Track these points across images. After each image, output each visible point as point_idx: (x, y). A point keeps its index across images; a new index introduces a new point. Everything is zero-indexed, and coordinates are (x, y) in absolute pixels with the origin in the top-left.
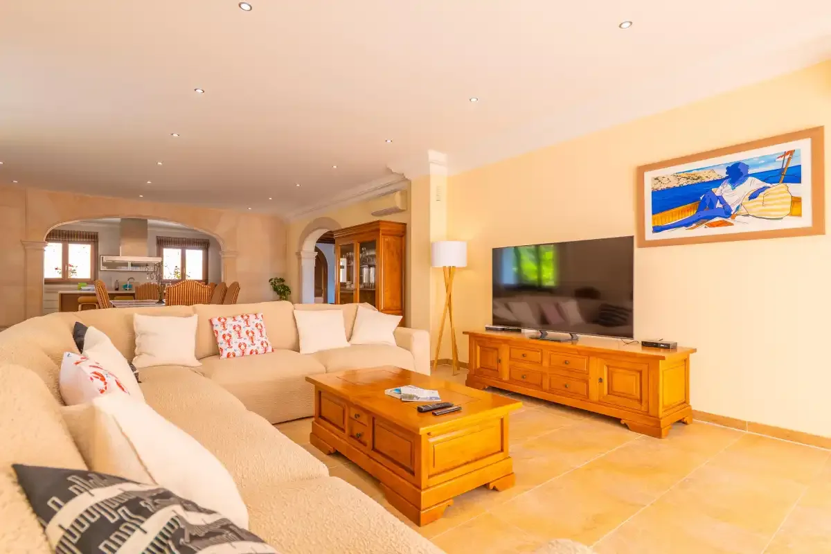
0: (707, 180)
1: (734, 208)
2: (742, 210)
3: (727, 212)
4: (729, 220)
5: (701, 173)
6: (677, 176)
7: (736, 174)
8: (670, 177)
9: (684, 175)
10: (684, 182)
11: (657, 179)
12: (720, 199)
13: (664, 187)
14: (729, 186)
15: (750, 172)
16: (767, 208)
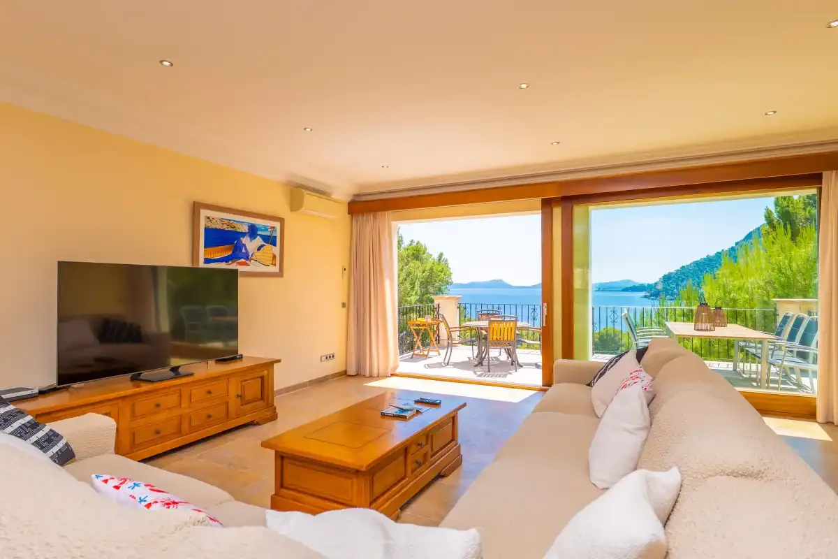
0: (238, 230)
1: (250, 254)
2: (254, 258)
3: (247, 257)
4: (248, 262)
5: (235, 224)
6: (222, 220)
7: (253, 231)
8: (218, 219)
9: (226, 222)
10: (225, 227)
11: (208, 218)
12: (244, 245)
13: (214, 226)
14: (249, 239)
15: (259, 233)
16: (265, 257)
